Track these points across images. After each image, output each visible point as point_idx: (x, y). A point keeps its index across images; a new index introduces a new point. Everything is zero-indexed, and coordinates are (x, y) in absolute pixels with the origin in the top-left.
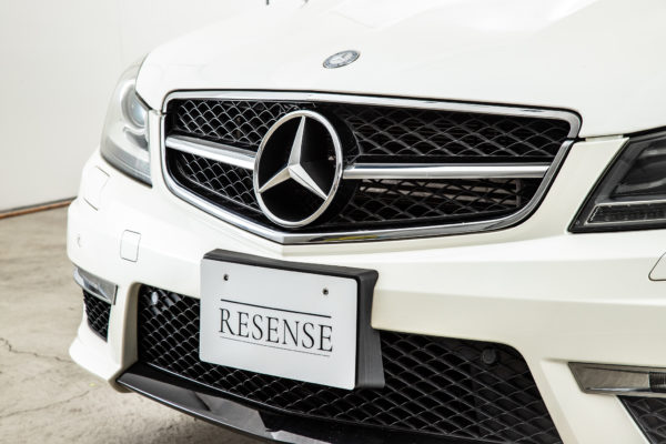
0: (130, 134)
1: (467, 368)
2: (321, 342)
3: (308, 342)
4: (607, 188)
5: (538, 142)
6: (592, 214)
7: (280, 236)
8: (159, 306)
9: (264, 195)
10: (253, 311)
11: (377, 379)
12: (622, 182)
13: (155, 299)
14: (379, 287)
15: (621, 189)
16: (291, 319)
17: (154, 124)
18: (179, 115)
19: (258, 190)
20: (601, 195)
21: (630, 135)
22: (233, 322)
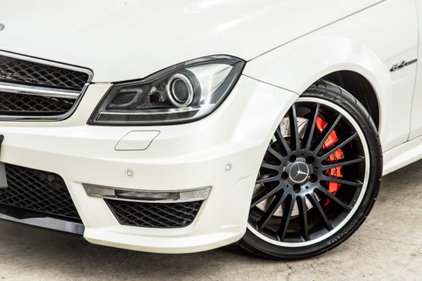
1: (43, 182)
5: (77, 81)
6: (97, 116)
11: (3, 184)
12: (112, 102)
14: (4, 143)
15: (111, 105)
20: (101, 109)
21: (114, 83)
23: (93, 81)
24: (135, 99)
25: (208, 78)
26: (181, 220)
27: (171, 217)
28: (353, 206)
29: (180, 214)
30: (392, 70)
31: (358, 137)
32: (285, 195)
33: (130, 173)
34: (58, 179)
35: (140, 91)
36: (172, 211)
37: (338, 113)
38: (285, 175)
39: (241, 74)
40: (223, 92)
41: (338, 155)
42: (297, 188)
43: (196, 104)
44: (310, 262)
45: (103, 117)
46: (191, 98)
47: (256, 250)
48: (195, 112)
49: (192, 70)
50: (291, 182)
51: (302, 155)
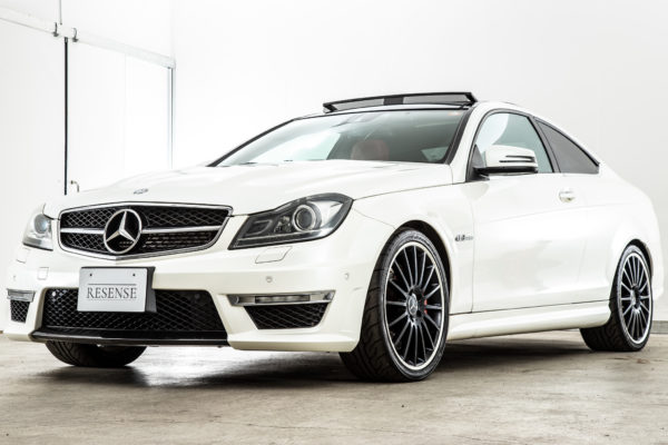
1: (189, 302)
2: (131, 295)
3: (126, 296)
4: (242, 234)
5: (217, 218)
6: (237, 242)
7: (114, 258)
8: (55, 297)
9: (108, 242)
10: (102, 287)
11: (153, 309)
12: (248, 232)
13: (54, 294)
14: (156, 272)
15: (247, 235)
16: (119, 287)
17: (55, 224)
18: (66, 220)
19: (105, 242)
20: (240, 236)
21: (250, 215)
22: (94, 293)
23: (233, 215)
24: (268, 227)
25: (327, 211)
26: (310, 321)
27: (302, 318)
29: (309, 315)
30: (456, 239)
33: (269, 279)
34: (204, 296)
35: (271, 221)
36: (303, 313)
39: (350, 208)
40: (337, 222)
43: (318, 228)
45: (241, 243)
46: (313, 226)
48: (317, 234)
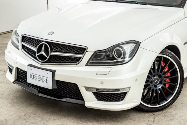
0: (16, 38)
2: (46, 81)
3: (44, 81)
5: (81, 51)
6: (89, 63)
7: (40, 63)
8: (21, 71)
9: (38, 56)
10: (36, 75)
11: (55, 87)
14: (56, 73)
15: (94, 59)
16: (42, 77)
17: (20, 39)
19: (37, 55)
20: (90, 60)
21: (95, 51)
22: (32, 77)
23: (87, 51)
24: (103, 57)
25: (128, 49)
26: (119, 99)
27: (116, 98)
28: (174, 92)
29: (119, 97)
30: (184, 44)
31: (176, 68)
32: (152, 89)
33: (102, 83)
34: (75, 85)
35: (104, 54)
36: (117, 96)
37: (169, 60)
38: (152, 82)
39: (139, 47)
41: (169, 75)
42: (156, 86)
43: (124, 58)
44: (160, 112)
45: (91, 63)
47: (142, 109)
48: (124, 61)
49: (122, 46)
50: (154, 84)
51: (157, 75)
